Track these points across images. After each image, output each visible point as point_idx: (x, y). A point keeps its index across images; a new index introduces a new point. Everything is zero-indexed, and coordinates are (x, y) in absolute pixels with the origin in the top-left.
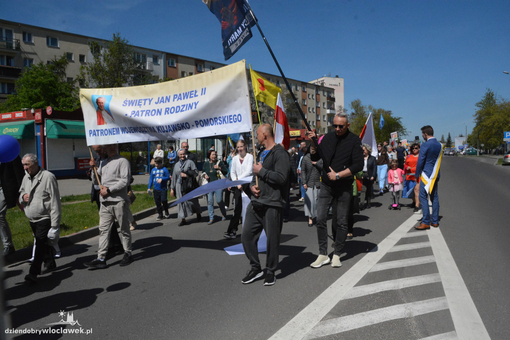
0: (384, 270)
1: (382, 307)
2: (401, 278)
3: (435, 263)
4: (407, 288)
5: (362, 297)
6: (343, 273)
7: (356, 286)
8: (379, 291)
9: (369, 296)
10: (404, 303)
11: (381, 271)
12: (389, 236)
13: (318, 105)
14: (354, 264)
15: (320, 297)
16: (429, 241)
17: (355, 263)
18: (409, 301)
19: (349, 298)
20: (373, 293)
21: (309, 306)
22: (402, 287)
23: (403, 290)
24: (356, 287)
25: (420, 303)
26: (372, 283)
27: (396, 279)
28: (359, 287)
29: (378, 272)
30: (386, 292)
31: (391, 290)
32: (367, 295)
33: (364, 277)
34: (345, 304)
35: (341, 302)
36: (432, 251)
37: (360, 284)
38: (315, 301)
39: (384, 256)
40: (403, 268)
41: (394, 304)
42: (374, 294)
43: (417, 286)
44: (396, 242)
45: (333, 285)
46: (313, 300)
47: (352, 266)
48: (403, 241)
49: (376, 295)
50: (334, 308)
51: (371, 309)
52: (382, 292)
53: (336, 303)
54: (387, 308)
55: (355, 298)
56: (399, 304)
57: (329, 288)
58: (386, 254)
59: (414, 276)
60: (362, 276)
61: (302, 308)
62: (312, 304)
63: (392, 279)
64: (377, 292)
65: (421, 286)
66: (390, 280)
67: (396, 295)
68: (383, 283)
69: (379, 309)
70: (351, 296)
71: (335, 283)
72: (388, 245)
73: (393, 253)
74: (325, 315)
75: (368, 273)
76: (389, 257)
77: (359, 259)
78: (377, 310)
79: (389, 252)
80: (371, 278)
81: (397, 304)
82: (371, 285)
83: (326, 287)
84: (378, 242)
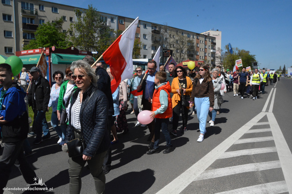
0: (243, 144)
1: (241, 164)
2: (253, 148)
3: (273, 141)
4: (256, 154)
5: (230, 158)
7: (226, 152)
8: (240, 155)
9: (234, 157)
10: (254, 163)
11: (241, 144)
12: (246, 124)
13: (206, 47)
15: (205, 157)
16: (270, 128)
17: (226, 139)
18: (257, 162)
19: (222, 158)
20: (236, 156)
21: (199, 161)
22: (253, 154)
23: (254, 155)
25: (264, 164)
27: (250, 149)
28: (228, 152)
29: (239, 144)
30: (244, 156)
31: (246, 155)
32: (232, 157)
34: (219, 162)
35: (217, 160)
36: (272, 134)
37: (228, 150)
38: (202, 159)
40: (254, 143)
41: (248, 163)
43: (262, 154)
44: (250, 128)
45: (213, 151)
46: (201, 158)
47: (224, 140)
48: (254, 127)
51: (235, 165)
52: (241, 156)
53: (214, 161)
54: (244, 165)
55: (225, 159)
57: (210, 152)
58: (244, 134)
59: (261, 148)
60: (230, 146)
61: (194, 163)
62: (200, 161)
64: (238, 155)
65: (265, 153)
66: (246, 149)
67: (250, 158)
68: (242, 150)
69: (240, 166)
70: (223, 157)
71: (214, 149)
72: (245, 129)
73: (248, 134)
74: (208, 167)
75: (233, 145)
76: (246, 136)
77: (228, 137)
78: (238, 166)
79: (246, 133)
80: (235, 148)
81: (250, 163)
82: (235, 151)
83: (209, 152)
84: (240, 128)
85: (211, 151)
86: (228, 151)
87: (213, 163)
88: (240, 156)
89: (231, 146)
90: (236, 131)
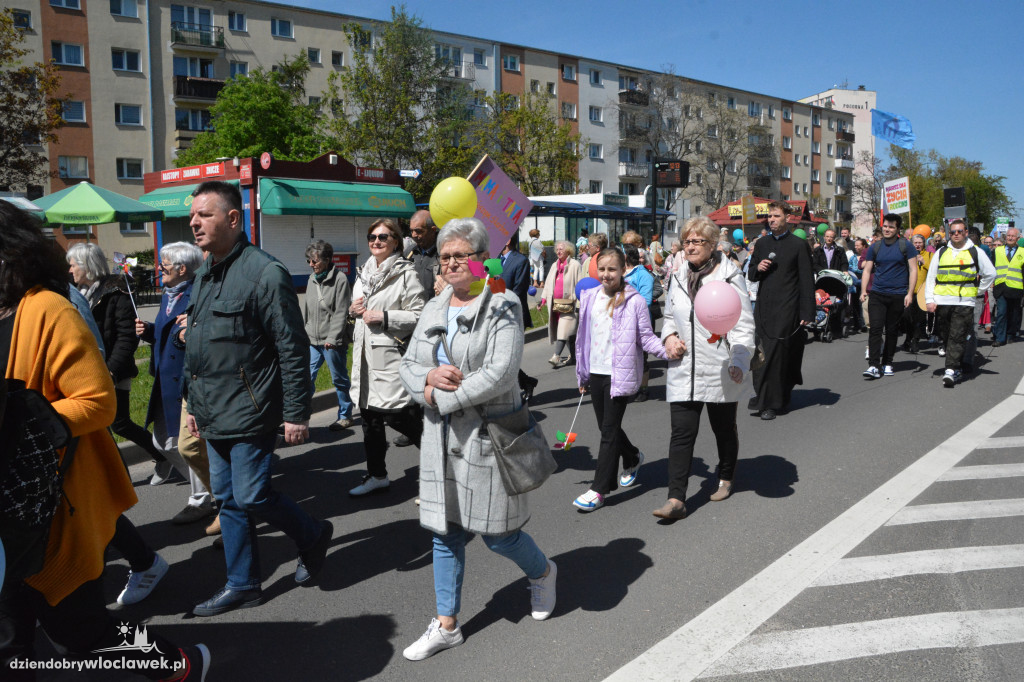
0: (922, 524)
1: (904, 615)
2: (960, 546)
4: (971, 573)
5: (859, 584)
6: (825, 524)
7: (847, 556)
8: (902, 574)
9: (877, 583)
10: (960, 609)
11: (914, 525)
12: (943, 444)
14: (853, 504)
15: (759, 576)
17: (858, 500)
18: (973, 607)
19: (828, 584)
20: (885, 577)
21: (733, 594)
22: (959, 570)
23: (962, 576)
24: (849, 560)
25: (1000, 615)
26: (889, 553)
27: (948, 547)
28: (856, 559)
29: (906, 526)
30: (919, 577)
31: (930, 576)
32: (871, 582)
33: (872, 535)
34: (816, 599)
35: (809, 592)
37: (857, 552)
38: (748, 584)
39: (926, 490)
41: (933, 610)
42: (889, 580)
43: (997, 570)
44: (959, 458)
45: (796, 550)
46: (743, 580)
47: (847, 507)
48: (977, 458)
49: (892, 582)
50: (789, 606)
51: (876, 616)
52: (907, 578)
53: (795, 594)
54: (915, 618)
55: (842, 586)
56: (947, 610)
57: (786, 555)
58: (932, 485)
59: (995, 544)
60: (867, 534)
61: (715, 599)
62: (739, 590)
63: (937, 548)
64: (897, 574)
66: (932, 548)
67: (942, 588)
68: (914, 553)
69: (895, 620)
70: (835, 579)
71: (802, 544)
72: (939, 464)
73: (949, 483)
74: (764, 620)
75: (882, 528)
76: (940, 492)
77: (868, 493)
78: (891, 620)
79: (940, 480)
80: (887, 540)
81: (943, 610)
82: (886, 556)
83: (780, 553)
84: (918, 457)
85: (790, 552)
86: (858, 556)
87: (788, 605)
88: (904, 577)
89: (872, 531)
90: (901, 470)
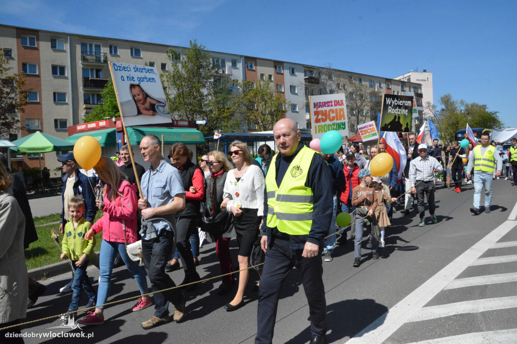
0: (462, 288)
1: (454, 335)
2: (483, 298)
4: (488, 312)
5: (431, 320)
6: (413, 290)
7: (425, 306)
8: (453, 314)
9: (440, 319)
10: (483, 331)
11: (458, 289)
12: (473, 247)
15: (380, 318)
17: (430, 277)
18: (489, 329)
19: (415, 321)
20: (445, 316)
21: (367, 328)
22: (482, 310)
23: (483, 314)
24: (425, 308)
26: (446, 303)
27: (476, 299)
28: (429, 307)
29: (454, 290)
30: (461, 316)
31: (468, 314)
32: (437, 319)
33: (437, 295)
34: (409, 329)
35: (405, 325)
37: (430, 304)
38: (375, 322)
39: (464, 271)
40: (486, 286)
41: (469, 332)
42: (447, 317)
43: (500, 310)
44: (481, 254)
45: (399, 304)
46: (372, 321)
47: (425, 281)
48: (490, 253)
50: (396, 332)
51: (440, 336)
52: (456, 315)
53: (399, 327)
54: (460, 336)
55: (422, 321)
56: (476, 332)
57: (394, 307)
58: (467, 268)
59: (499, 297)
60: (435, 295)
62: (370, 326)
63: (470, 300)
64: (450, 314)
65: (507, 310)
66: (468, 300)
67: (474, 320)
68: (459, 303)
69: (450, 337)
70: (419, 318)
71: (402, 301)
72: (471, 257)
73: (476, 267)
74: (383, 340)
75: (442, 291)
76: (471, 272)
77: (435, 274)
78: (447, 338)
79: (471, 265)
80: (445, 297)
81: (474, 332)
82: (445, 305)
83: (391, 306)
84: (460, 254)
85: (396, 306)
88: (454, 316)
89: (437, 293)
90: (451, 262)
